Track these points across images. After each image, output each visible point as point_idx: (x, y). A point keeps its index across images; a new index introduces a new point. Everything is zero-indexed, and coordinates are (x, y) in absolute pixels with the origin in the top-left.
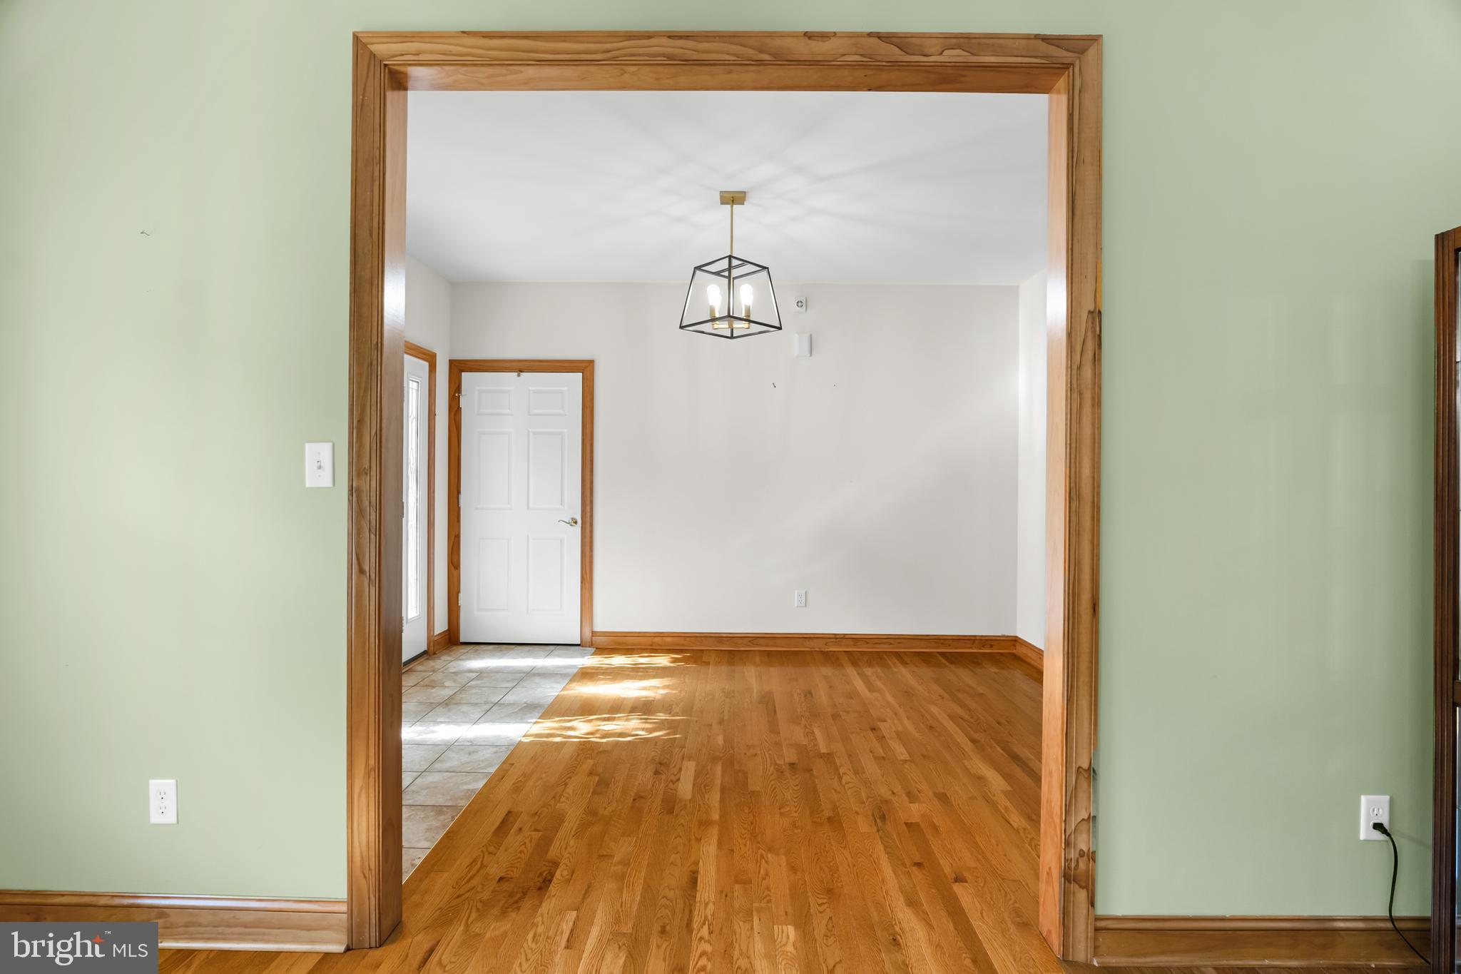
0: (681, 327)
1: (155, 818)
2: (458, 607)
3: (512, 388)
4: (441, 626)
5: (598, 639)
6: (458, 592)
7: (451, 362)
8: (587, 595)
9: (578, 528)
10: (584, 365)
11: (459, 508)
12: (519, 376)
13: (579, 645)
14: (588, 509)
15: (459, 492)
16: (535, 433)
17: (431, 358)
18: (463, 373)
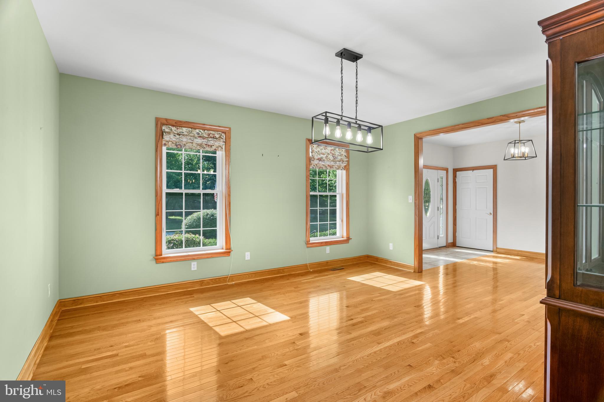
0: (504, 160)
1: (390, 249)
2: (456, 236)
3: (471, 175)
4: (451, 240)
5: (498, 250)
6: (456, 232)
7: (454, 170)
8: (495, 236)
9: (492, 216)
10: (493, 166)
11: (456, 209)
12: (473, 171)
13: (492, 251)
14: (495, 210)
15: (456, 205)
16: (478, 188)
17: (447, 170)
18: (457, 172)
